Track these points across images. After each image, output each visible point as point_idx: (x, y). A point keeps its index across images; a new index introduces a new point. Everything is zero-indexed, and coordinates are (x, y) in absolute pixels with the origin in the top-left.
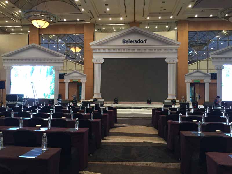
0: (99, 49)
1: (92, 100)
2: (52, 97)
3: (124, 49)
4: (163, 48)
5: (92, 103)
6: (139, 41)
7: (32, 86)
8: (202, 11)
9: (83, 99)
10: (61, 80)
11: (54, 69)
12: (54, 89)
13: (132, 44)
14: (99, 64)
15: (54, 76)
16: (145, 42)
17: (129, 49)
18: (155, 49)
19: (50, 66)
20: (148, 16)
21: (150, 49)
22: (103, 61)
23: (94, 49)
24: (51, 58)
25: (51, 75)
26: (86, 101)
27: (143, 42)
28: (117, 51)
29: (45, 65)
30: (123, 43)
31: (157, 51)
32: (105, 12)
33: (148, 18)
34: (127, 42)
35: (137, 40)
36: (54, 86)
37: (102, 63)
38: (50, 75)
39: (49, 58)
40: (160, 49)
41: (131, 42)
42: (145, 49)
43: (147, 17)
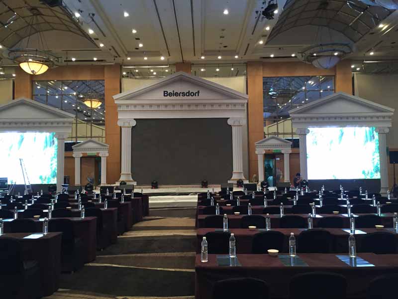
0: (128, 106)
1: (118, 184)
2: (54, 181)
3: (166, 105)
4: (224, 104)
5: (117, 188)
6: (189, 94)
7: (21, 164)
8: (280, 49)
9: (103, 182)
10: (69, 154)
11: (56, 137)
12: (56, 168)
13: (178, 98)
14: (128, 129)
15: (57, 148)
16: (197, 94)
17: (174, 105)
18: (212, 105)
19: (50, 132)
20: (202, 55)
21: (204, 105)
22: (134, 123)
23: (120, 106)
24: (53, 120)
25: (52, 147)
26: (109, 185)
27: (194, 94)
28: (156, 108)
29: (41, 131)
30: (164, 96)
31: (215, 107)
32: (137, 49)
33: (203, 58)
34: (170, 94)
35: (186, 93)
36: (56, 164)
37: (133, 127)
38: (50, 146)
39: (49, 120)
40: (220, 105)
41: (176, 94)
42: (197, 105)
43: (201, 57)
